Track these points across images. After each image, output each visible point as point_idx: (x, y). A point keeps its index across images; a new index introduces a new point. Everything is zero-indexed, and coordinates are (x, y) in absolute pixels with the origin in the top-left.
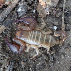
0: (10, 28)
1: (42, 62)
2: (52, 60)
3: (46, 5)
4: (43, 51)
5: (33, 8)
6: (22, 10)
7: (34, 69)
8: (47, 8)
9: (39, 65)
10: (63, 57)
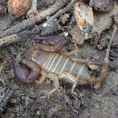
0: (25, 49)
1: (60, 108)
2: (78, 107)
3: (85, 23)
4: (66, 90)
5: (66, 30)
6: (49, 25)
7: (43, 114)
8: (86, 28)
9: (53, 110)
10: (97, 106)
